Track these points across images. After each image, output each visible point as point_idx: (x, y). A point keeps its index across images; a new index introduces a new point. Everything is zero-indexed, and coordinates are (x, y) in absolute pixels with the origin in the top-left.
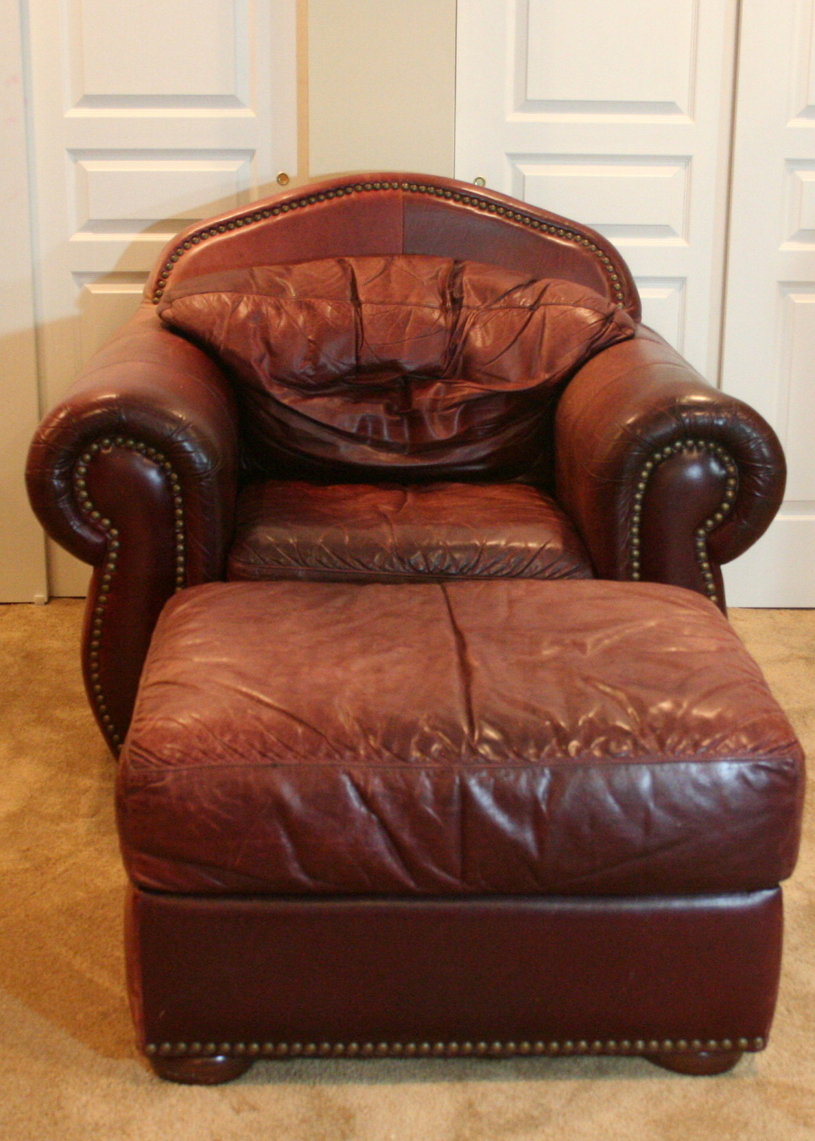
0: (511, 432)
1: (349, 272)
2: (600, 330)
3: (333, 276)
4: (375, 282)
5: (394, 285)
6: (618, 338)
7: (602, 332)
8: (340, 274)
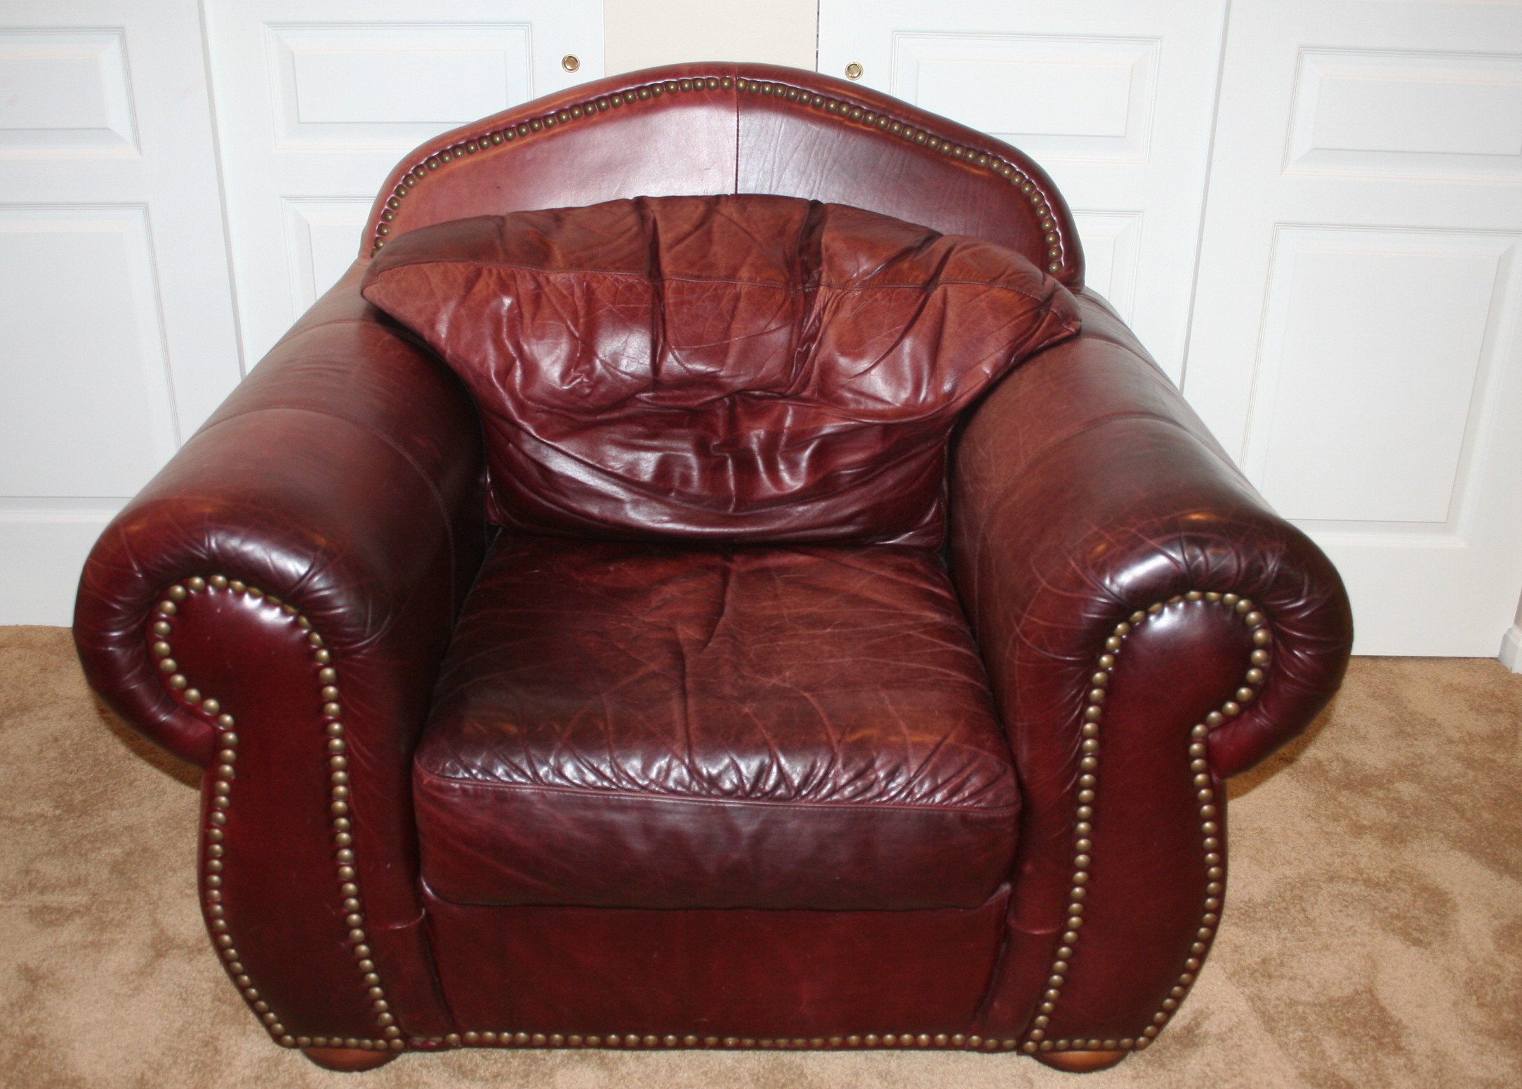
0: (889, 480)
1: (650, 223)
2: (1029, 328)
3: (624, 233)
4: (687, 242)
5: (717, 249)
6: (1057, 337)
7: (1032, 331)
8: (635, 229)
